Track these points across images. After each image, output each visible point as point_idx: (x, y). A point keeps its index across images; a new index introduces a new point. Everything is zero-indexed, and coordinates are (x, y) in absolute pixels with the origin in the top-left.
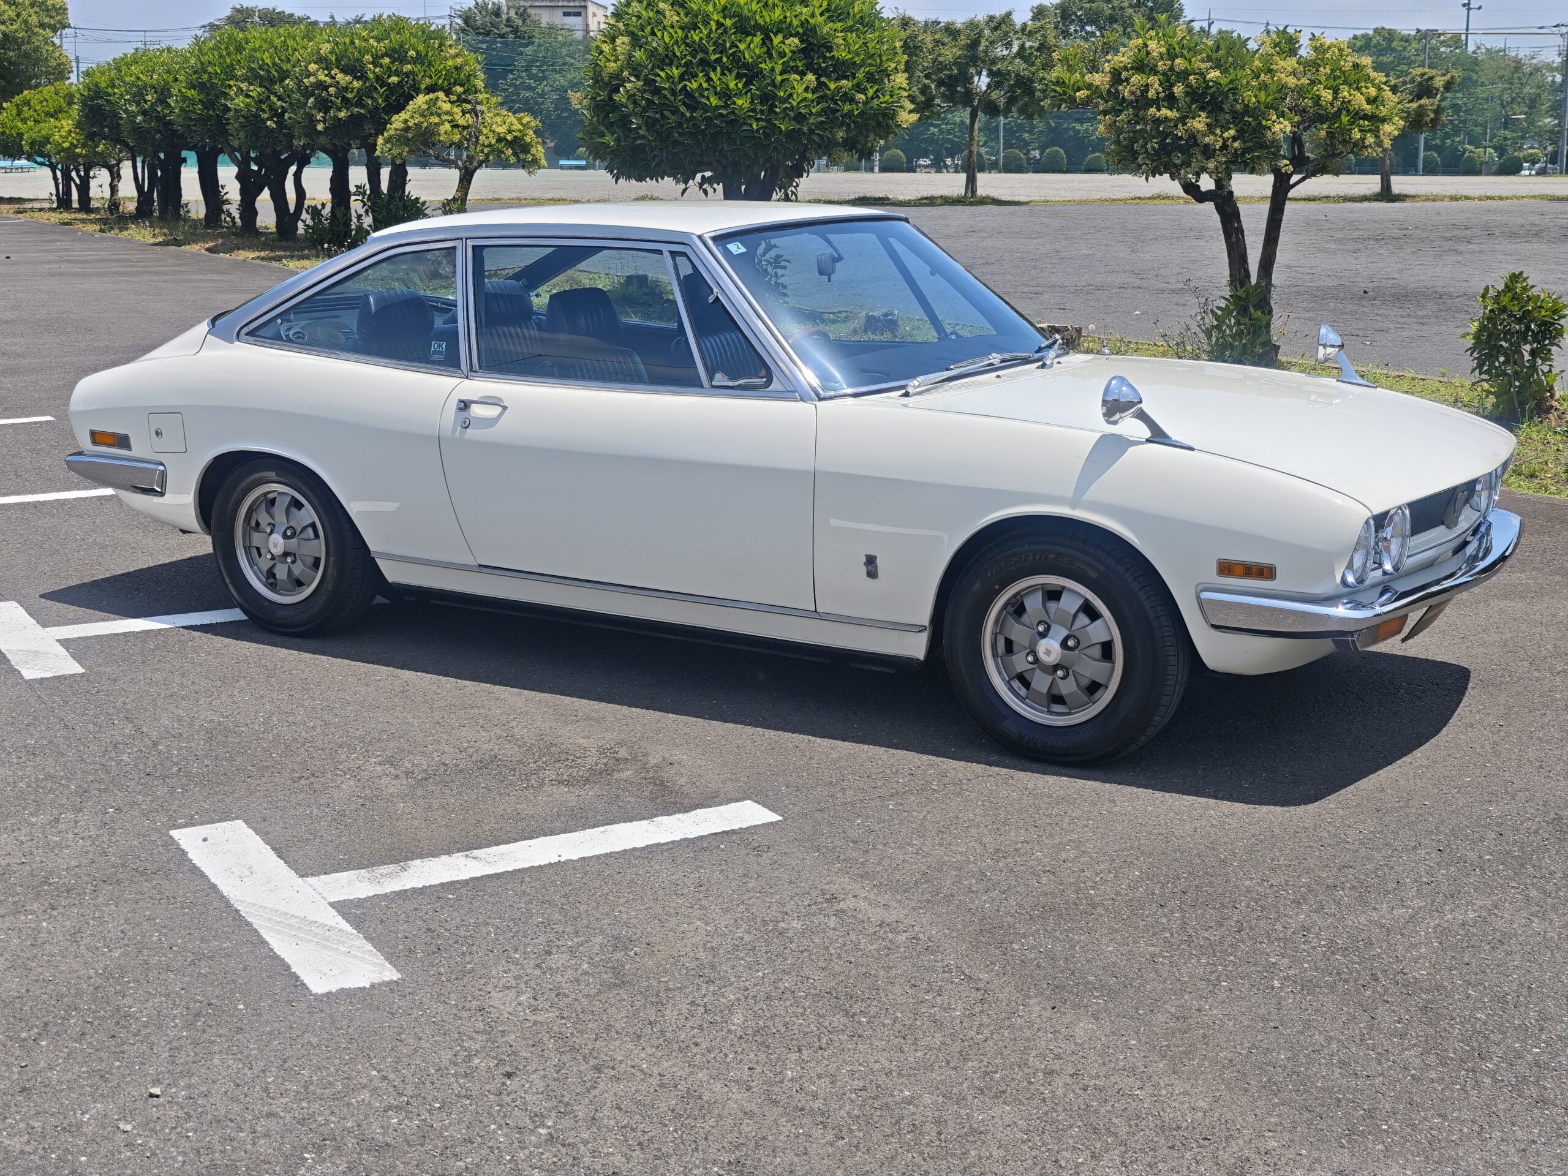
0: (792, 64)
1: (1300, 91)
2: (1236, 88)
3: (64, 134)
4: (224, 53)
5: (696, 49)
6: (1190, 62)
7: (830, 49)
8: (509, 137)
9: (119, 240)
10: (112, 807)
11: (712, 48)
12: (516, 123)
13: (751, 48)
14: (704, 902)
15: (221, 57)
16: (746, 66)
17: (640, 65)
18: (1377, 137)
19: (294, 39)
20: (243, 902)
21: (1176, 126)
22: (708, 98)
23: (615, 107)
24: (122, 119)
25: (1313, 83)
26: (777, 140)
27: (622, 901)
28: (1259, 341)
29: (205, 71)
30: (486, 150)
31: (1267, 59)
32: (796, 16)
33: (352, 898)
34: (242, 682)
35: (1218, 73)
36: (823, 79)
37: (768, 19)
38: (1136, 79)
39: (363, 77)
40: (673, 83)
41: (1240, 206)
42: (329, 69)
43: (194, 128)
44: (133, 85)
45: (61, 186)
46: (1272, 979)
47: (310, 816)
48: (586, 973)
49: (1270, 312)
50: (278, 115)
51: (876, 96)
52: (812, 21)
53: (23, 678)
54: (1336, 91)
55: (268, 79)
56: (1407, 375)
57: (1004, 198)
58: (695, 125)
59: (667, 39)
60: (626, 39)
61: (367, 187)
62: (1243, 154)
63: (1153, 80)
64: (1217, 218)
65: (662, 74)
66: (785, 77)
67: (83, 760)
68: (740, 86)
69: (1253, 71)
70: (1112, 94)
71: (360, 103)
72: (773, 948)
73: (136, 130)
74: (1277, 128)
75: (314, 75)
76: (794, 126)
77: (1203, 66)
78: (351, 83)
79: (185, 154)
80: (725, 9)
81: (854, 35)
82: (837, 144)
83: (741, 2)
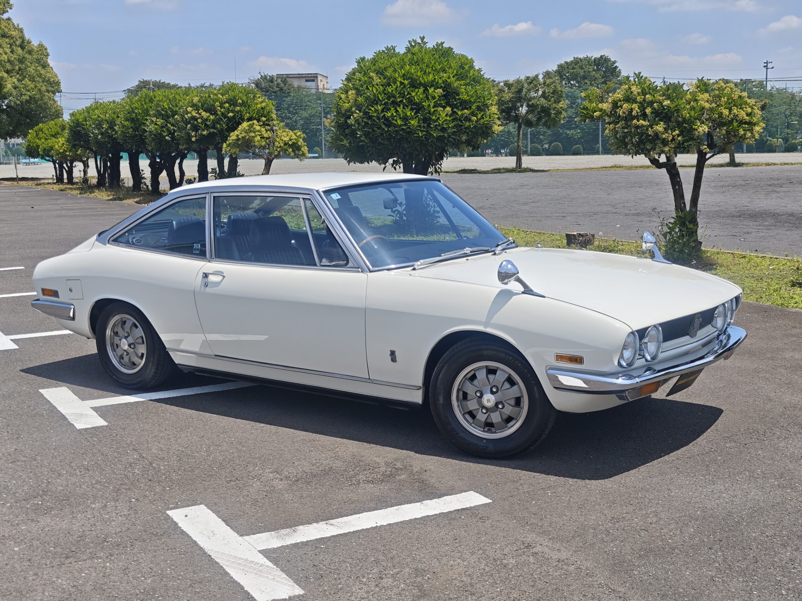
0: (439, 102)
1: (711, 110)
2: (679, 109)
3: (60, 145)
4: (143, 103)
5: (390, 96)
6: (654, 96)
7: (458, 94)
8: (290, 143)
9: (90, 198)
10: (134, 498)
11: (398, 95)
12: (294, 135)
13: (418, 95)
14: (459, 549)
15: (142, 105)
16: (415, 104)
17: (361, 104)
18: (752, 133)
19: (179, 95)
20: (212, 551)
21: (647, 129)
22: (396, 121)
23: (349, 126)
24: (91, 137)
25: (718, 106)
26: (432, 141)
27: (415, 548)
28: (692, 239)
29: (134, 112)
30: (278, 149)
31: (694, 94)
32: (440, 78)
33: (270, 548)
34: (191, 429)
35: (669, 102)
36: (455, 110)
37: (426, 80)
38: (625, 106)
39: (215, 114)
40: (378, 113)
41: (681, 170)
42: (198, 110)
43: (128, 141)
44: (96, 120)
45: (58, 171)
46: (781, 589)
47: (239, 502)
48: (403, 590)
49: (697, 224)
50: (171, 134)
51: (482, 118)
52: (449, 80)
53: (76, 428)
54: (730, 110)
55: (166, 115)
56: (767, 256)
57: (536, 169)
58: (390, 134)
59: (375, 91)
60: (354, 92)
61: (217, 169)
62: (683, 143)
63: (635, 106)
64: (667, 176)
65: (373, 109)
67: (114, 473)
68: (413, 114)
69: (687, 100)
70: (613, 114)
71: (214, 127)
72: (502, 574)
73: (97, 142)
74: (700, 129)
75: (190, 113)
76: (440, 134)
77: (661, 98)
78: (209, 117)
79: (122, 154)
80: (404, 75)
81: (470, 87)
82: (462, 143)
83: (413, 71)
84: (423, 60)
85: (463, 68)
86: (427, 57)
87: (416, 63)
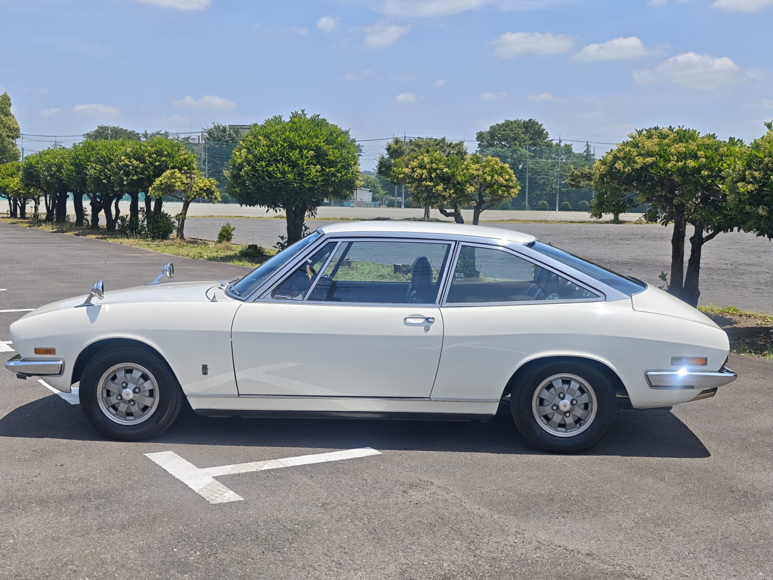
0: (311, 161)
1: (479, 176)
2: (454, 175)
3: (15, 184)
4: (86, 151)
5: (273, 155)
6: (438, 165)
7: (327, 156)
8: (205, 188)
9: (38, 230)
11: (278, 155)
12: (208, 182)
13: (294, 155)
16: (292, 161)
17: (250, 160)
18: (509, 194)
19: (116, 146)
21: (433, 188)
22: (277, 174)
23: (241, 177)
24: (41, 178)
26: (305, 191)
29: (78, 158)
30: (195, 194)
32: (313, 143)
35: (448, 169)
36: (323, 167)
37: (302, 144)
38: (419, 171)
39: (144, 162)
40: (263, 168)
42: (130, 159)
43: (72, 182)
44: (47, 163)
45: (12, 207)
50: (108, 178)
51: (346, 174)
52: (320, 145)
55: (104, 162)
58: (271, 184)
59: (261, 151)
60: (245, 150)
61: (145, 208)
62: (457, 199)
63: (424, 171)
65: (259, 164)
66: (308, 166)
68: (290, 169)
69: (461, 168)
70: (411, 176)
71: (142, 173)
73: (47, 182)
74: (469, 189)
75: (123, 161)
76: (311, 185)
77: (442, 167)
78: (139, 165)
79: (68, 193)
80: (285, 139)
81: (337, 150)
82: (330, 193)
83: (291, 136)
84: (301, 127)
85: (332, 136)
86: (304, 126)
87: (295, 130)
